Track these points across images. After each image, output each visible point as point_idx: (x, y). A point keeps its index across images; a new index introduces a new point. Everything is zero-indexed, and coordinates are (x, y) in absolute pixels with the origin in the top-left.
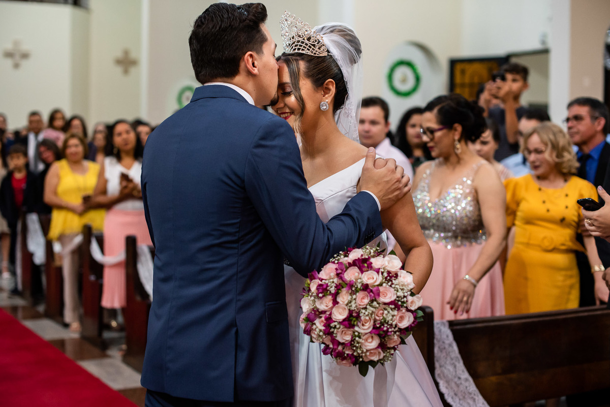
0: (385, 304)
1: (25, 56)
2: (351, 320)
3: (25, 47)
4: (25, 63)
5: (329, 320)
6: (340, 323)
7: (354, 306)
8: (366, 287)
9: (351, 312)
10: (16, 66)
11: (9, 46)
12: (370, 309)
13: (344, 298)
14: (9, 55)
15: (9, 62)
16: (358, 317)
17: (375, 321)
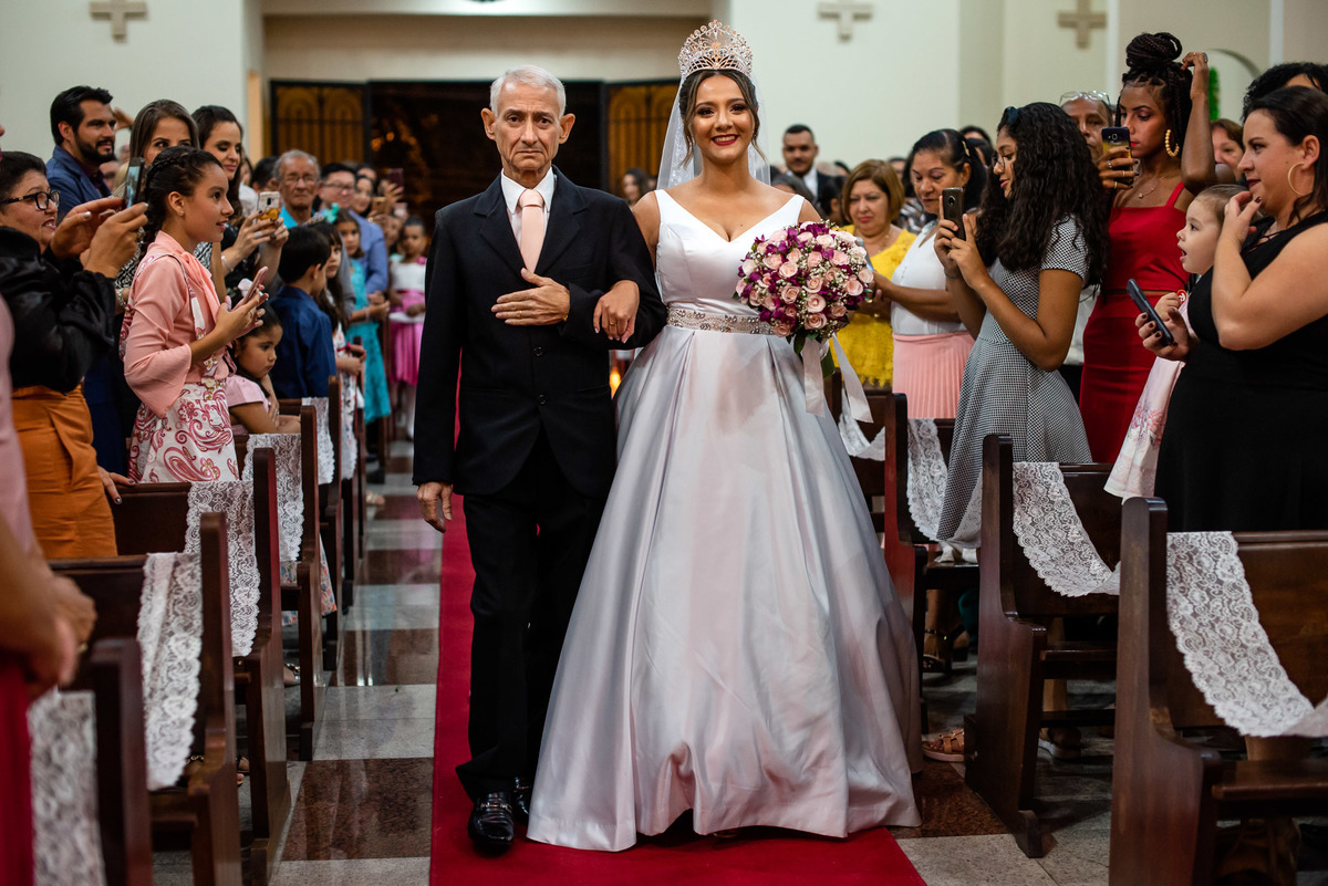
0: (838, 266)
1: (864, 15)
2: (800, 279)
5: (776, 276)
6: (788, 280)
7: (804, 264)
8: (818, 248)
9: (800, 271)
10: (845, 36)
12: (822, 269)
13: (794, 257)
15: (831, 28)
16: (807, 276)
17: (825, 282)
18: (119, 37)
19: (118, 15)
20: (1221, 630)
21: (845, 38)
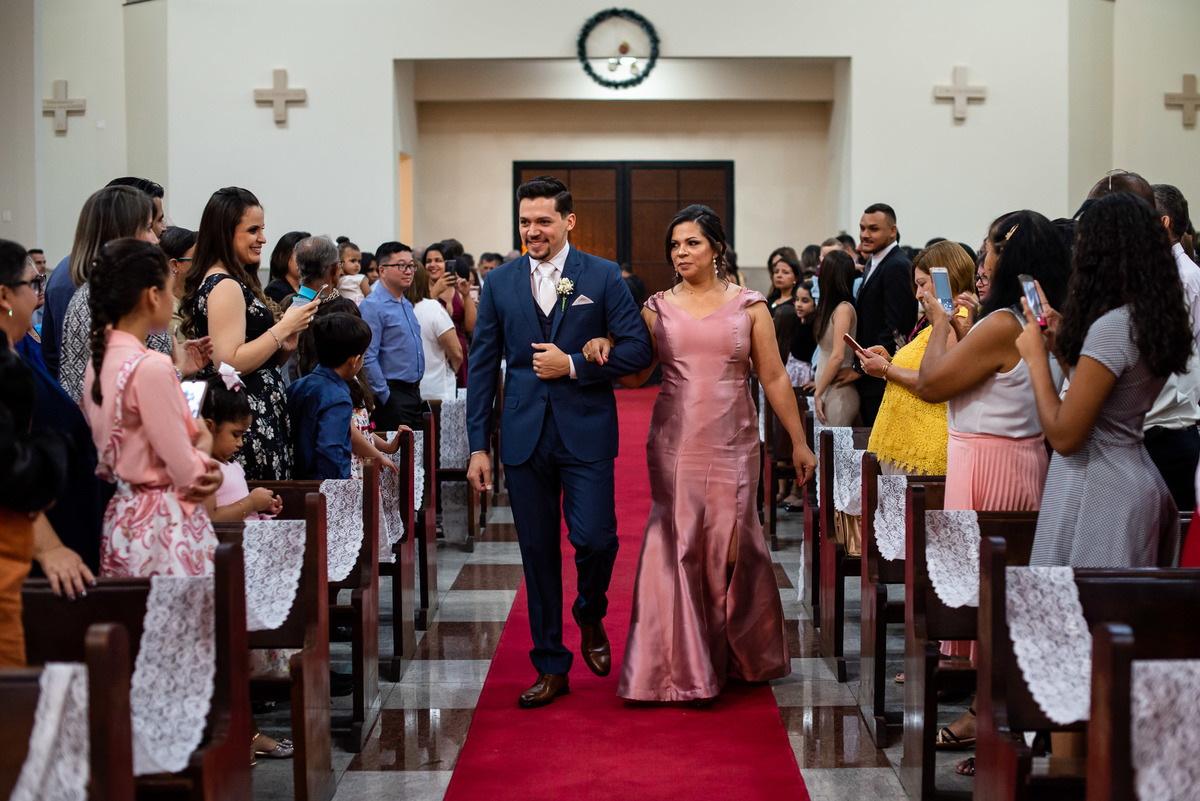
18: (281, 122)
19: (280, 101)
21: (960, 120)
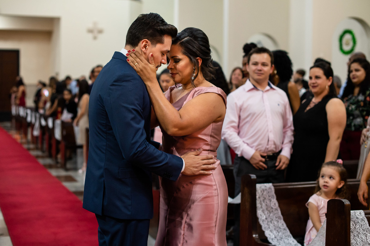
1: (100, 32)
3: (100, 26)
4: (100, 36)
10: (95, 38)
11: (91, 26)
14: (90, 31)
15: (90, 36)
20: (361, 237)
